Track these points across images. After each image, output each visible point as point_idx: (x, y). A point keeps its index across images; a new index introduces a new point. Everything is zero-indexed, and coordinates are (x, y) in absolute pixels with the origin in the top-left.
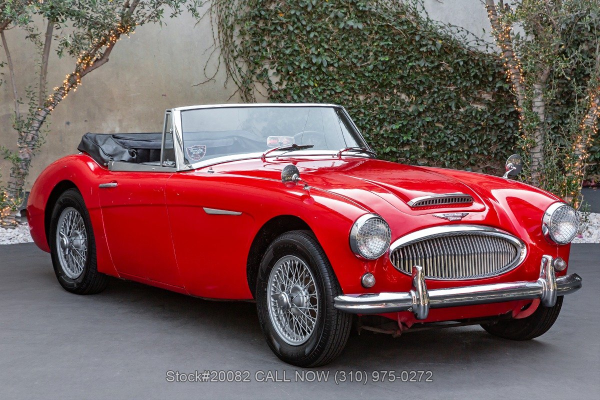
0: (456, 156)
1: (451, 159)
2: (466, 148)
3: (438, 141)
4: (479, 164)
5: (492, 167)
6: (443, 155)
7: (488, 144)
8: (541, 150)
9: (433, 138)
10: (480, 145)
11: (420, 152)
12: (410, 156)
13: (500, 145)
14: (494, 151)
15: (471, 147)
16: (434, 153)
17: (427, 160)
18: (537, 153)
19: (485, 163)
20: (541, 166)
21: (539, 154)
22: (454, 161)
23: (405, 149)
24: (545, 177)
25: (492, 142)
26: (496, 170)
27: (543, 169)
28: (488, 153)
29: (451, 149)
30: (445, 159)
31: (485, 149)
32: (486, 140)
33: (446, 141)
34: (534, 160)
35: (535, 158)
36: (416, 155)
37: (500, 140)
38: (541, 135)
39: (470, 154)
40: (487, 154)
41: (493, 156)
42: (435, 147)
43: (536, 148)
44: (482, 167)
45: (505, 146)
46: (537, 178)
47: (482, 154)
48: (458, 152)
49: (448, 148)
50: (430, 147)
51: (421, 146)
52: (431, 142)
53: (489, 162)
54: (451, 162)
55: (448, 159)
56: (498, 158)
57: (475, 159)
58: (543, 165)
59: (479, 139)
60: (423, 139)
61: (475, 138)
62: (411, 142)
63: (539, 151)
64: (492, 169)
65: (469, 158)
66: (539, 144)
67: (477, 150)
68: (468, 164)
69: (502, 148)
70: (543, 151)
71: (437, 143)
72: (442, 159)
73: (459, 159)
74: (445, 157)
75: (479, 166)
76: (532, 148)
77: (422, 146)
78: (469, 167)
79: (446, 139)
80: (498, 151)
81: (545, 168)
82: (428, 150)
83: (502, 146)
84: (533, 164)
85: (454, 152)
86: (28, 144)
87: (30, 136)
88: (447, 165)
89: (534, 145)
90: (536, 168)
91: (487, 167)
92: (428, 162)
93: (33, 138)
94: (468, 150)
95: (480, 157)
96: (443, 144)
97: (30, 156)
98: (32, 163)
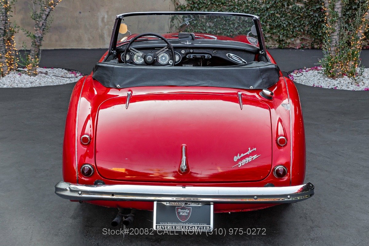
0: (286, 32)
2: (291, 28)
3: (277, 24)
4: (298, 36)
6: (279, 32)
7: (304, 26)
8: (338, 34)
9: (274, 22)
10: (299, 26)
11: (267, 30)
13: (310, 26)
14: (307, 29)
15: (295, 27)
16: (275, 31)
17: (271, 34)
18: (335, 35)
19: (301, 36)
20: (337, 43)
22: (285, 35)
24: (339, 50)
25: (306, 25)
26: (307, 40)
27: (338, 45)
28: (304, 31)
29: (283, 28)
30: (280, 34)
31: (302, 28)
32: (303, 23)
33: (281, 24)
34: (333, 40)
35: (334, 39)
36: (264, 32)
37: (310, 24)
38: (338, 25)
39: (294, 31)
41: (306, 32)
42: (275, 27)
43: (335, 33)
44: (300, 38)
45: (313, 27)
46: (334, 51)
47: (300, 31)
48: (287, 30)
49: (282, 28)
51: (267, 27)
52: (273, 24)
53: (303, 35)
54: (283, 35)
55: (282, 34)
56: (309, 33)
57: (296, 34)
58: (338, 43)
59: (299, 23)
60: (268, 23)
61: (297, 23)
63: (337, 34)
64: (305, 39)
65: (293, 33)
66: (337, 30)
67: (297, 29)
68: (292, 37)
69: (311, 28)
70: (339, 34)
71: (276, 25)
72: (278, 34)
73: (288, 34)
74: (280, 33)
75: (298, 38)
76: (332, 32)
78: (292, 38)
79: (281, 23)
80: (309, 29)
81: (340, 45)
82: (271, 29)
83: (311, 27)
84: (333, 42)
85: (285, 30)
86: (40, 28)
87: (41, 23)
88: (281, 37)
89: (334, 31)
90: (334, 45)
91: (303, 38)
92: (271, 35)
93: (43, 24)
94: (293, 29)
95: (299, 33)
96: (279, 26)
97: (42, 35)
98: (43, 39)
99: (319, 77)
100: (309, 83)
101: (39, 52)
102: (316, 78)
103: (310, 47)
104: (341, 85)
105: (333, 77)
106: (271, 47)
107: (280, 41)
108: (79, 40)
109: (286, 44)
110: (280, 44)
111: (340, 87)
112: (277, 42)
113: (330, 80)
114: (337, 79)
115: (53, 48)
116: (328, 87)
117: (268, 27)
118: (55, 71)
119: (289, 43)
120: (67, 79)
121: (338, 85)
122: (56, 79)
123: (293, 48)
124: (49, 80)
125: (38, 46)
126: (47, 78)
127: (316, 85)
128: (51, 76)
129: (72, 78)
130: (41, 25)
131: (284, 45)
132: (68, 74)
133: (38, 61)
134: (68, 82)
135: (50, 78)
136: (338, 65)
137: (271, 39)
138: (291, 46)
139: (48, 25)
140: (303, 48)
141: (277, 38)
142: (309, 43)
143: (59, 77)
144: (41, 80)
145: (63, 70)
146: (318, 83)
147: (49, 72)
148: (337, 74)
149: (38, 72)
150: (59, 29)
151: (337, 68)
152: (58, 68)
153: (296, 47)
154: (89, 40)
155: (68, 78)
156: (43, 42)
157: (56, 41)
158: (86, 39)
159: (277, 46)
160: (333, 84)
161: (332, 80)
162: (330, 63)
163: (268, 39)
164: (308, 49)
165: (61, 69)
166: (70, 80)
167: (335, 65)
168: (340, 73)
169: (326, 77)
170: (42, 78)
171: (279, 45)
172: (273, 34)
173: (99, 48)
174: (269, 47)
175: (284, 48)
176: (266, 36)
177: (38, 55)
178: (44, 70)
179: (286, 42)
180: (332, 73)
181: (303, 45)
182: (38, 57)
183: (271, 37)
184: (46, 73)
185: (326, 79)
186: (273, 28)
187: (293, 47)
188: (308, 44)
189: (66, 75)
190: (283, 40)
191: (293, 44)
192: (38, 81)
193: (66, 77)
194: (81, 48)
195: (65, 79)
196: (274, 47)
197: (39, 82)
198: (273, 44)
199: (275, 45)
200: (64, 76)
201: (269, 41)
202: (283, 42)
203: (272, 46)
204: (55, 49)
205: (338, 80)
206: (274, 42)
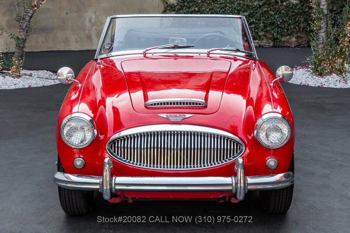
0: (281, 30)
1: (278, 31)
2: (286, 25)
3: (270, 21)
4: (293, 34)
5: (301, 36)
6: (273, 30)
7: (299, 23)
8: (324, 31)
9: (268, 20)
10: (295, 23)
11: (260, 28)
12: (254, 30)
13: (306, 23)
14: (302, 27)
15: (289, 25)
16: (268, 29)
17: (264, 32)
19: (297, 33)
20: (324, 41)
21: (323, 33)
22: (279, 33)
23: (252, 26)
24: (326, 47)
25: (301, 22)
26: (303, 38)
27: (325, 43)
29: (278, 26)
30: (274, 32)
31: (297, 26)
32: (298, 21)
33: (275, 22)
34: (320, 37)
35: (321, 36)
36: (258, 30)
37: (305, 21)
38: (325, 22)
39: (289, 29)
40: (298, 29)
41: (301, 29)
42: (269, 25)
43: (322, 30)
44: (295, 36)
45: (309, 24)
46: (322, 48)
47: (295, 28)
48: (282, 27)
49: (276, 25)
50: (266, 25)
53: (299, 33)
54: (278, 34)
55: (276, 32)
56: (304, 31)
57: (291, 31)
59: (294, 20)
60: (262, 21)
61: (292, 20)
62: (255, 23)
64: (300, 37)
65: (288, 31)
66: (323, 27)
67: (292, 26)
68: (287, 34)
69: (307, 25)
70: (326, 31)
71: (270, 23)
72: (272, 32)
73: (282, 32)
74: (274, 31)
75: (293, 35)
76: (320, 30)
77: (262, 24)
78: (287, 36)
80: (305, 27)
82: (265, 27)
83: (307, 24)
84: (320, 40)
85: (279, 28)
86: (24, 30)
87: (24, 25)
88: (275, 35)
89: (320, 28)
90: (321, 42)
91: (298, 36)
92: (265, 34)
93: (26, 26)
94: (287, 27)
95: (294, 30)
96: (273, 23)
97: (26, 37)
98: (27, 41)
99: (307, 75)
100: (296, 82)
101: (23, 54)
102: (304, 76)
103: (306, 45)
104: (328, 82)
105: (321, 75)
106: (265, 45)
107: (274, 39)
108: (66, 41)
109: (281, 42)
110: (275, 42)
111: (327, 85)
112: (272, 40)
113: (318, 78)
114: (325, 77)
115: (40, 50)
116: (315, 85)
117: (262, 25)
118: (40, 73)
119: (284, 41)
120: (52, 81)
121: (326, 83)
122: (40, 81)
123: (289, 47)
124: (33, 81)
125: (22, 48)
126: (31, 80)
127: (304, 83)
128: (35, 77)
129: (56, 79)
130: (25, 26)
131: (278, 43)
132: (53, 76)
133: (22, 63)
134: (53, 84)
135: (34, 79)
136: (326, 62)
137: (265, 38)
138: (286, 44)
139: (32, 27)
140: (298, 46)
141: (271, 36)
142: (306, 41)
143: (43, 79)
144: (25, 82)
145: (48, 72)
146: (306, 81)
147: (33, 74)
148: (325, 72)
149: (23, 74)
150: (45, 30)
151: (325, 65)
152: (43, 70)
153: (292, 45)
154: (77, 41)
155: (52, 79)
156: (26, 44)
157: (43, 43)
158: (74, 40)
159: (271, 44)
160: (321, 82)
161: (320, 78)
162: (317, 61)
163: (262, 37)
164: (305, 47)
165: (46, 71)
166: (55, 82)
167: (322, 63)
168: (328, 71)
169: (314, 75)
170: (26, 79)
171: (274, 44)
172: (267, 32)
173: (86, 49)
174: (263, 45)
175: (279, 47)
176: (260, 35)
177: (21, 56)
178: (29, 72)
179: (281, 40)
180: (319, 71)
181: (299, 43)
182: (22, 59)
183: (265, 35)
184: (31, 75)
185: (314, 77)
186: (267, 26)
187: (289, 45)
188: (304, 42)
189: (51, 77)
190: (277, 39)
191: (288, 42)
192: (22, 82)
193: (51, 79)
194: (68, 50)
195: (49, 80)
196: (268, 45)
197: (23, 84)
198: (267, 43)
199: (269, 43)
200: (49, 78)
201: (263, 39)
202: (278, 41)
203: (267, 44)
204: (42, 51)
205: (327, 78)
206: (268, 40)
